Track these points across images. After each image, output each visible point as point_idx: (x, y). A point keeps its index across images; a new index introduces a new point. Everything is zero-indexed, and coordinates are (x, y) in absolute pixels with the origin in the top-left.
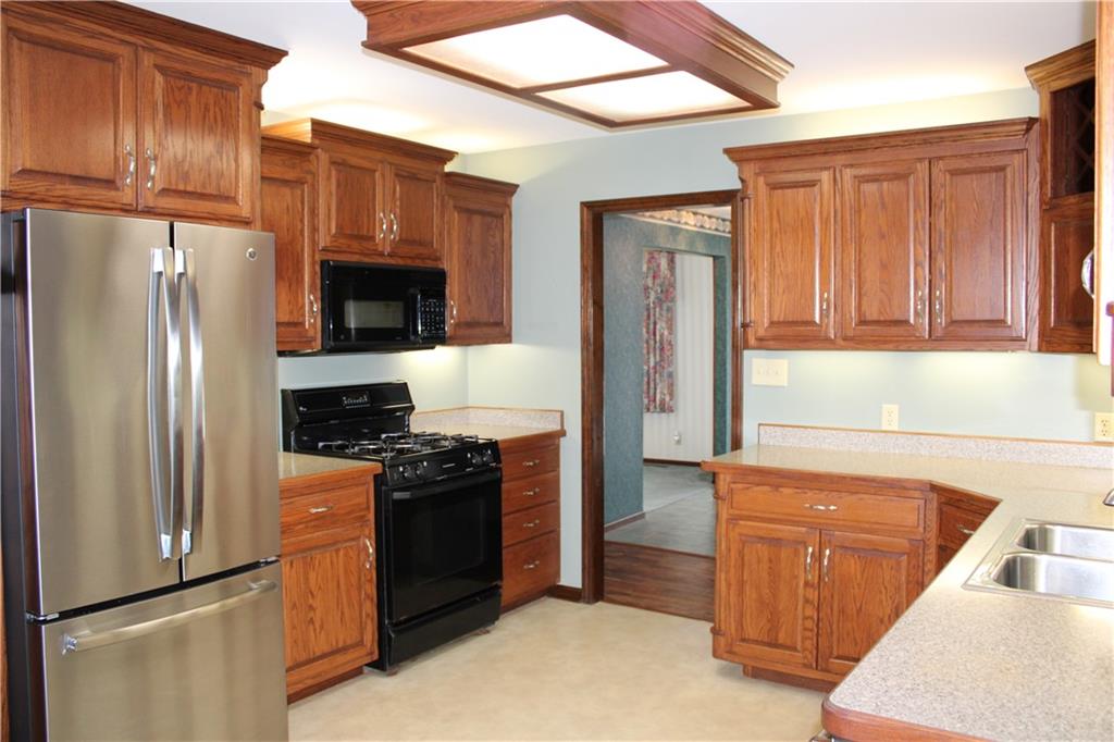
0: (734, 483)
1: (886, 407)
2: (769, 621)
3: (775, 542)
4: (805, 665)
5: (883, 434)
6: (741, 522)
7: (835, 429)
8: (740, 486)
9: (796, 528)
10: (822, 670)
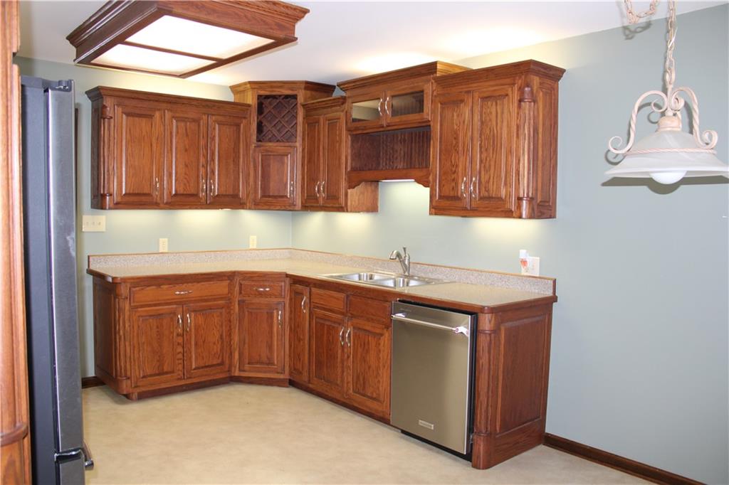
0: (134, 287)
1: (161, 240)
2: (158, 361)
3: (159, 316)
4: (179, 379)
5: (161, 255)
6: (140, 309)
7: (136, 254)
8: (137, 289)
9: (171, 306)
10: (188, 378)
